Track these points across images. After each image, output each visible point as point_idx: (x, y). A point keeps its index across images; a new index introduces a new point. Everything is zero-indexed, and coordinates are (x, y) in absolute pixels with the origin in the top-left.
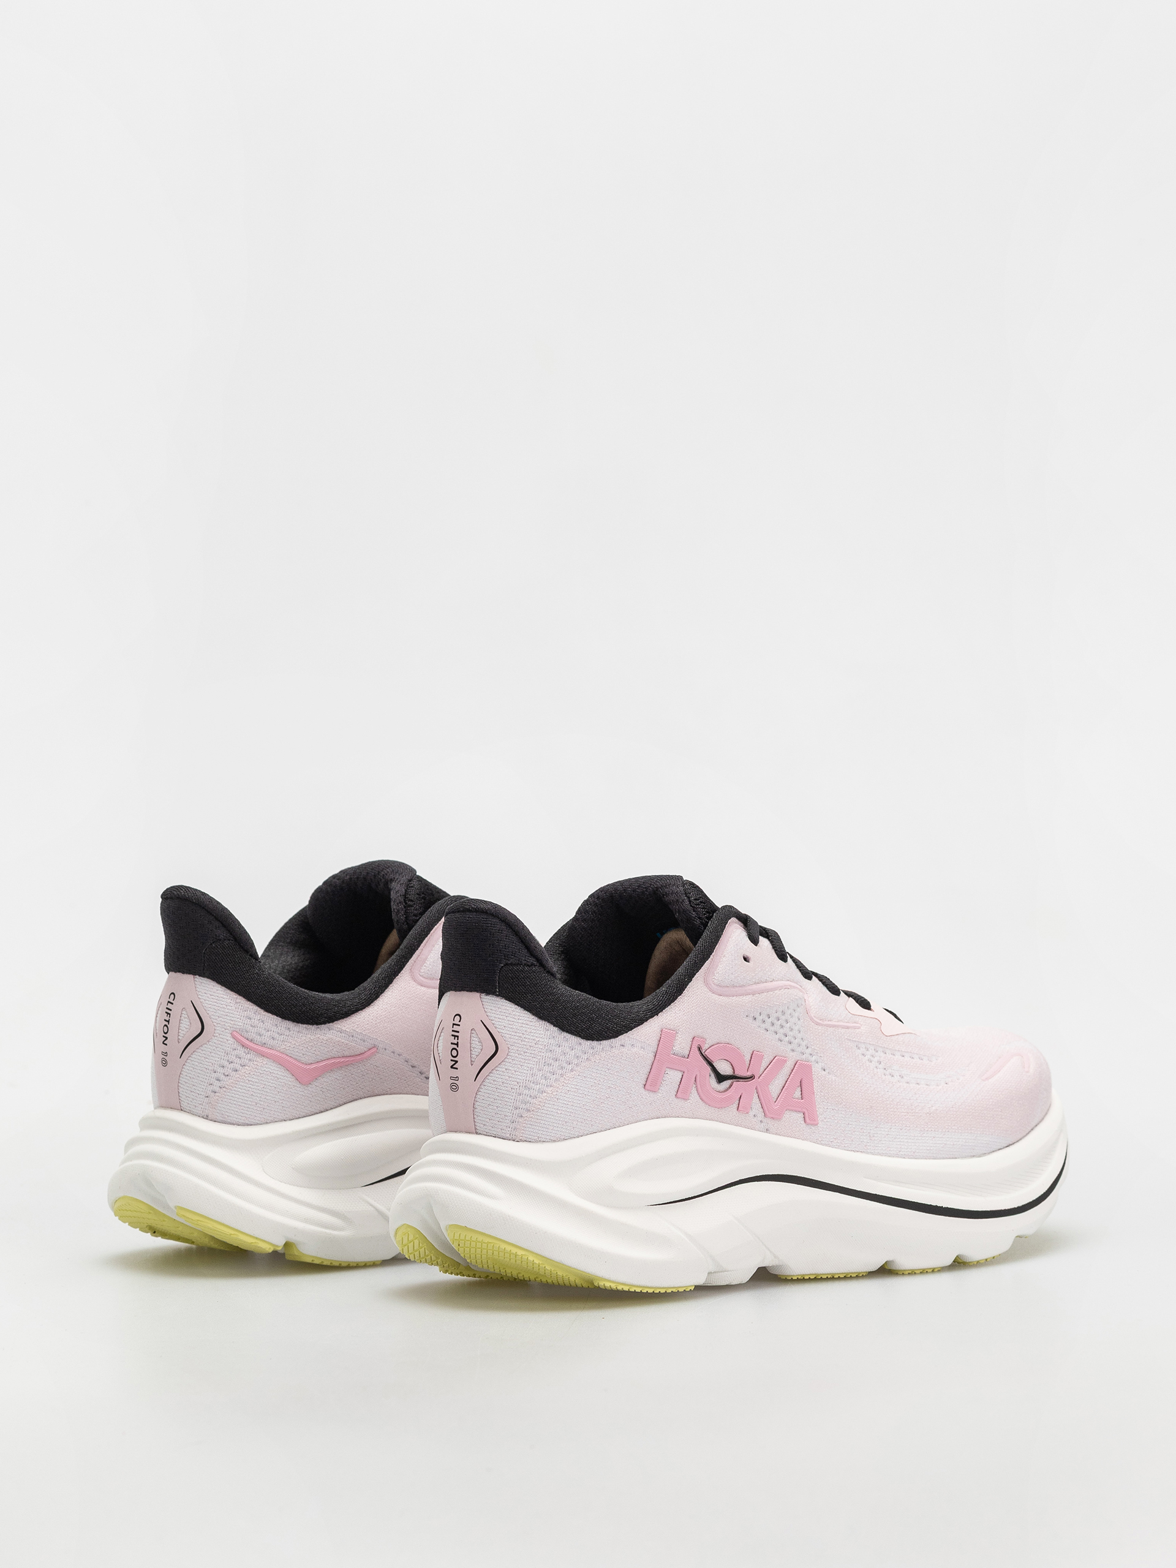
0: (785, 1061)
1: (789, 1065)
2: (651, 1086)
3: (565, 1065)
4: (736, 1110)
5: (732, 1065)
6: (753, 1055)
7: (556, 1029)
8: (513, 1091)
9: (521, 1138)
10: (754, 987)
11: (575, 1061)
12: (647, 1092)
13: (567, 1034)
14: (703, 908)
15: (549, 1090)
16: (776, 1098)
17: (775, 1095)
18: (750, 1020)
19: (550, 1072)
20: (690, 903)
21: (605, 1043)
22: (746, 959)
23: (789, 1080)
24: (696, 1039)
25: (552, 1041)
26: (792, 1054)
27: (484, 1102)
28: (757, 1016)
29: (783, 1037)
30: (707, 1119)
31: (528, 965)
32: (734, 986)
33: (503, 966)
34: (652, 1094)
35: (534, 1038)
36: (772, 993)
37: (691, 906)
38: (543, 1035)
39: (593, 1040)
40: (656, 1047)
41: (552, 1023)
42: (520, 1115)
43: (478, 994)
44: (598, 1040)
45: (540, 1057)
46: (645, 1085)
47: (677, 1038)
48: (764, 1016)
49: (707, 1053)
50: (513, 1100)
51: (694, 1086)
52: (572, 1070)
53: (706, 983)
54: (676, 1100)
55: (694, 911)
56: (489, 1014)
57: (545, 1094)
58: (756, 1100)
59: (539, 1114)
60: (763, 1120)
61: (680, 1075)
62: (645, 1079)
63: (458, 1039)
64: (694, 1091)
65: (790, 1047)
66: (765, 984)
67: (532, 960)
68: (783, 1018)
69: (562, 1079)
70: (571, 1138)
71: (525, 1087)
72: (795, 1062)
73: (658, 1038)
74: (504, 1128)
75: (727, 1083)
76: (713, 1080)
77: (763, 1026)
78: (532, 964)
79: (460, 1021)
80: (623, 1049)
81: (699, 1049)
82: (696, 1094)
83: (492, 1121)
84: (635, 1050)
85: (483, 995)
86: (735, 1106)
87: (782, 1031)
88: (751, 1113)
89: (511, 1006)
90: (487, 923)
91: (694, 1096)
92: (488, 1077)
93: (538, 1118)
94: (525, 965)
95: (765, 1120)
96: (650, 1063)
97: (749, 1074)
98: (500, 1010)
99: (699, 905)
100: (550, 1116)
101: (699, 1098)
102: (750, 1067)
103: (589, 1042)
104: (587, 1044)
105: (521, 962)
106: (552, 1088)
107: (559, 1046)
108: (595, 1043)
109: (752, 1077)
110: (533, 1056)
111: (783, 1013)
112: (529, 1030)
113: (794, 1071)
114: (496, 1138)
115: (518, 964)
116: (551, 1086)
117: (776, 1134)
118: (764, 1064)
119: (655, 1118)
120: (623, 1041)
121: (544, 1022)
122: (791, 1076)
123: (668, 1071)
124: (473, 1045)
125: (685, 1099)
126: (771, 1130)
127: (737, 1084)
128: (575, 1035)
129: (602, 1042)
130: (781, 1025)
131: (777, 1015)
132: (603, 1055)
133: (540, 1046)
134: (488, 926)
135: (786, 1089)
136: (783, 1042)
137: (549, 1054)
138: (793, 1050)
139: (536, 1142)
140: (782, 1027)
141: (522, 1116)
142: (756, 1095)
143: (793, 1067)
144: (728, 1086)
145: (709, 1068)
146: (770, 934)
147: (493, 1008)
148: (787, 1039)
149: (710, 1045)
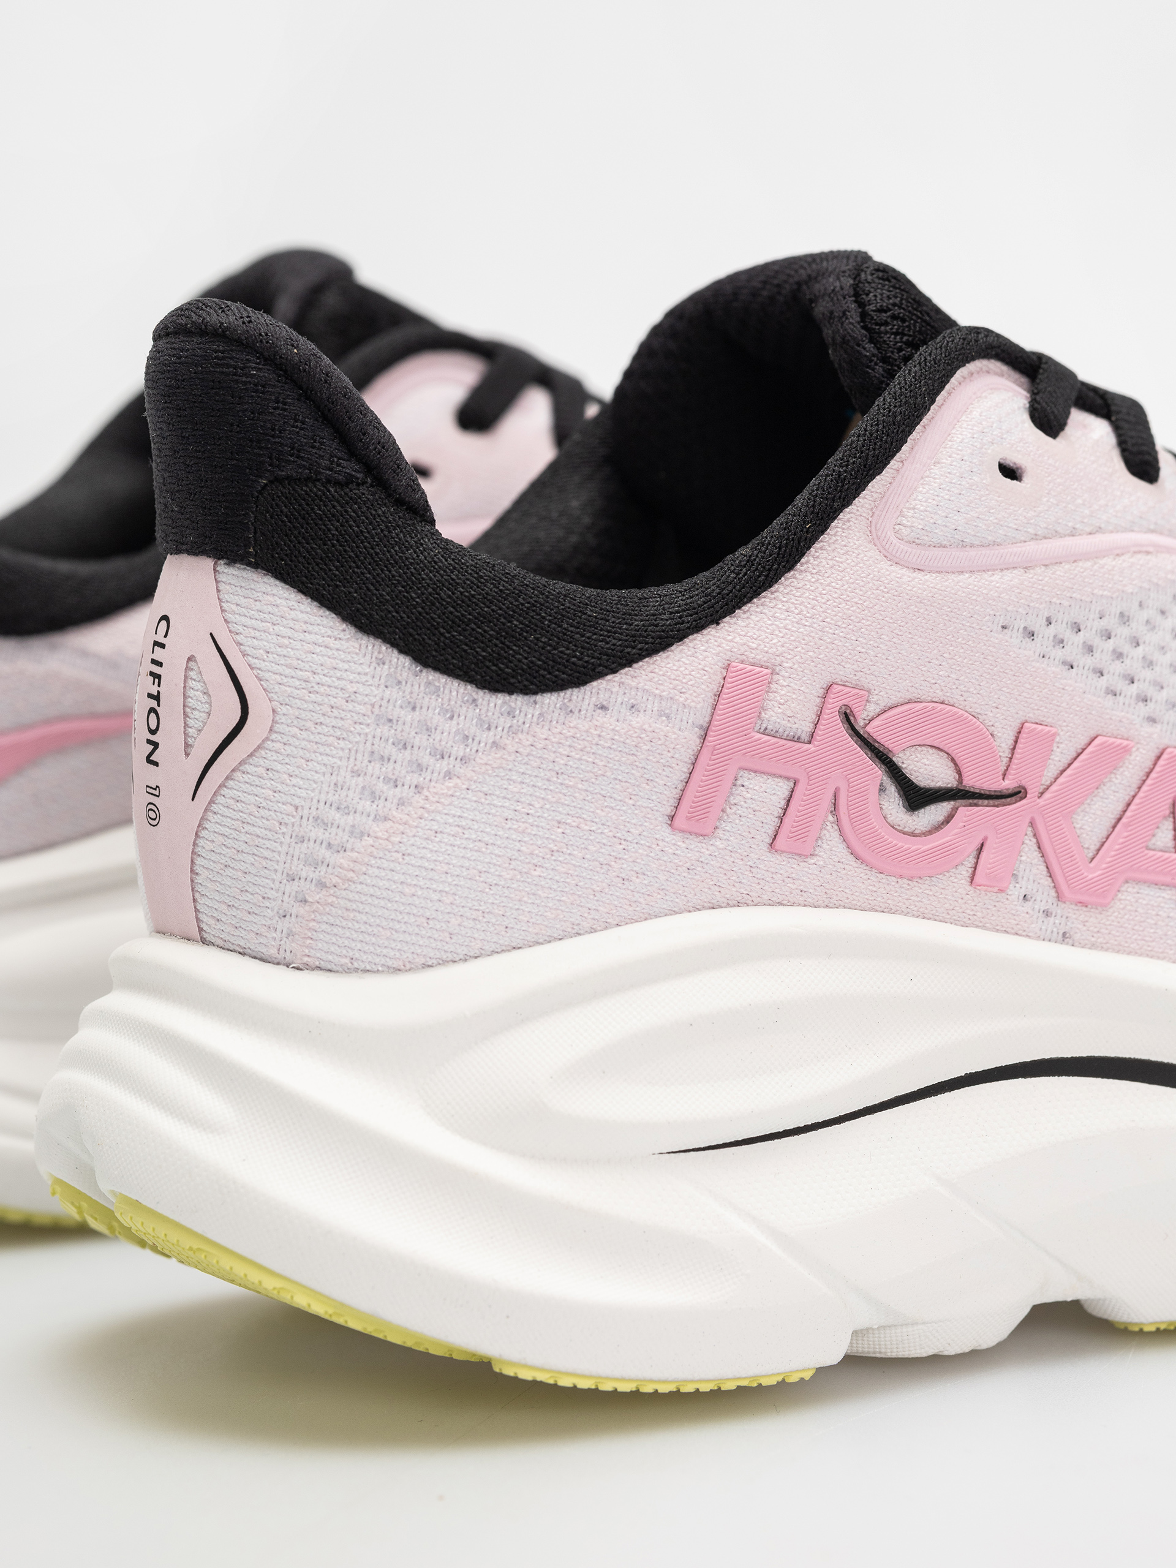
0: (1126, 750)
1: (1139, 759)
2: (689, 819)
3: (426, 759)
4: (965, 882)
5: (953, 760)
6: (1023, 735)
7: (405, 661)
8: (284, 829)
9: (306, 959)
10: (1032, 547)
11: (459, 750)
12: (677, 838)
13: (437, 675)
14: (896, 334)
15: (378, 829)
16: (1093, 848)
17: (1091, 842)
18: (1014, 638)
19: (387, 780)
20: (863, 320)
21: (549, 701)
22: (1010, 472)
23: (1136, 801)
24: (836, 688)
25: (393, 693)
26: (1148, 729)
27: (214, 857)
28: (1038, 625)
29: (1121, 685)
30: (873, 910)
31: (337, 483)
32: (963, 545)
33: (266, 485)
34: (693, 843)
35: (342, 684)
36: (1089, 564)
37: (865, 328)
38: (369, 678)
39: (511, 693)
40: (709, 711)
41: (394, 644)
42: (300, 897)
43: (207, 563)
44: (526, 691)
45: (358, 738)
46: (672, 818)
47: (774, 686)
48: (1060, 629)
49: (875, 731)
50: (283, 856)
51: (831, 818)
52: (449, 775)
53: (874, 537)
54: (774, 860)
55: (871, 341)
56: (230, 617)
57: (370, 841)
58: (1029, 853)
59: (351, 896)
60: (1053, 909)
61: (782, 789)
62: (674, 802)
63: (159, 686)
64: (831, 834)
65: (1143, 710)
66: (1069, 542)
67: (350, 468)
68: (1122, 633)
69: (418, 800)
70: (443, 962)
71: (316, 819)
72: (1157, 752)
73: (715, 688)
74: (263, 930)
75: (935, 812)
76: (893, 803)
77: (1059, 653)
78: (350, 480)
79: (166, 636)
80: (601, 718)
81: (847, 717)
82: (836, 834)
83: (234, 912)
84: (637, 720)
85: (222, 567)
86: (965, 871)
87: (1117, 667)
88: (1015, 891)
89: (286, 595)
90: (223, 365)
91: (831, 845)
92: (224, 791)
93: (349, 904)
94: (329, 481)
95: (1058, 909)
96: (687, 755)
97: (1008, 784)
98: (258, 605)
99: (886, 324)
100: (382, 903)
101: (846, 851)
102: (1013, 766)
103: (500, 699)
104: (494, 704)
105: (317, 473)
106: (389, 824)
107: (414, 709)
108: (518, 701)
109: (1017, 794)
110: (338, 733)
111: (1124, 618)
112: (329, 662)
113: (1153, 775)
114: (246, 958)
115: (308, 479)
116: (386, 819)
117: (1093, 946)
118: (1059, 756)
119: (704, 908)
120: (603, 697)
121: (372, 639)
122: (1144, 788)
123: (746, 778)
124: (191, 702)
125: (803, 856)
126: (1077, 937)
127: (966, 812)
128: (457, 676)
129: (539, 697)
130: (1114, 651)
131: (1104, 623)
132: (542, 733)
133: (358, 708)
134: (227, 374)
135: (1128, 825)
136: (1121, 699)
137: (385, 730)
138: (1152, 720)
139: (348, 971)
140: (1119, 656)
141: (306, 901)
142: (1031, 842)
143: (1149, 764)
144: (941, 818)
145: (878, 773)
146: (1113, 408)
147: (243, 601)
148: (1134, 689)
149: (883, 705)
